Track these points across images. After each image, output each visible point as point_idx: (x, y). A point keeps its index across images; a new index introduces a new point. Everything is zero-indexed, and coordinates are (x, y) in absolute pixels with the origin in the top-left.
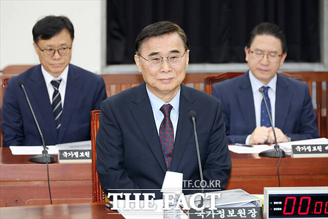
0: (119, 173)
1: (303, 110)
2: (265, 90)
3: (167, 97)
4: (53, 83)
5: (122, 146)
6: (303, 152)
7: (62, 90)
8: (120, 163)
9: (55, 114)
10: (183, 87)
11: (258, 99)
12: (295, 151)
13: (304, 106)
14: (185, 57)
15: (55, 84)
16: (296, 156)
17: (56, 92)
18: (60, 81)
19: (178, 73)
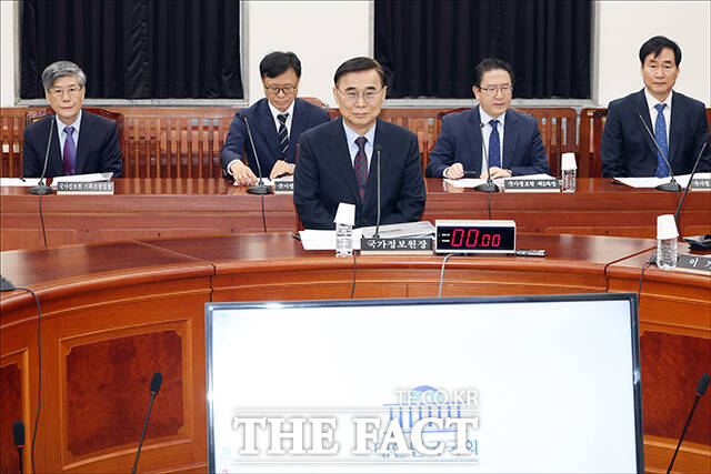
0: (315, 202)
1: (532, 144)
2: (494, 123)
3: (362, 131)
4: (279, 117)
5: (318, 178)
6: (515, 187)
7: (288, 124)
8: (315, 194)
9: (282, 147)
10: (378, 120)
11: (486, 132)
12: (507, 187)
13: (533, 139)
14: (381, 92)
15: (282, 119)
16: (507, 191)
17: (282, 126)
18: (287, 115)
19: (373, 109)
